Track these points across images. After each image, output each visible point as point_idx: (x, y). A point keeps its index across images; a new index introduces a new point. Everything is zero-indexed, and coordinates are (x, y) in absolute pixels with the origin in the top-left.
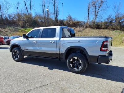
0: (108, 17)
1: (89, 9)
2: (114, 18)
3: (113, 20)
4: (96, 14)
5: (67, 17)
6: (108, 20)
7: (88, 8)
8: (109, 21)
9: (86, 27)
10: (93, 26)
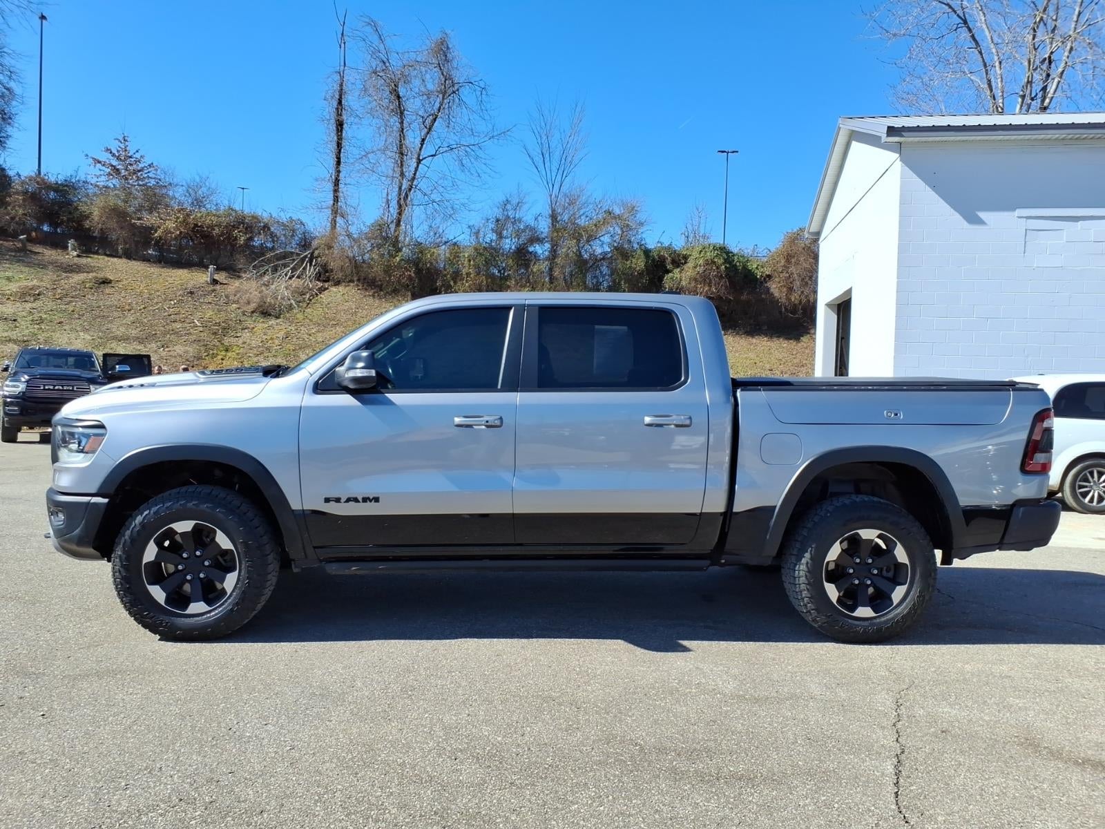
0: (498, 213)
1: (340, 125)
2: (544, 227)
3: (536, 239)
4: (409, 175)
5: (105, 157)
6: (500, 236)
7: (329, 110)
8: (509, 244)
9: (325, 276)
10: (388, 270)
